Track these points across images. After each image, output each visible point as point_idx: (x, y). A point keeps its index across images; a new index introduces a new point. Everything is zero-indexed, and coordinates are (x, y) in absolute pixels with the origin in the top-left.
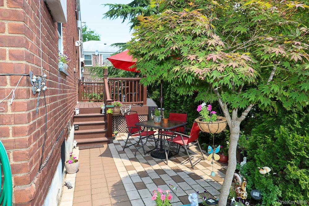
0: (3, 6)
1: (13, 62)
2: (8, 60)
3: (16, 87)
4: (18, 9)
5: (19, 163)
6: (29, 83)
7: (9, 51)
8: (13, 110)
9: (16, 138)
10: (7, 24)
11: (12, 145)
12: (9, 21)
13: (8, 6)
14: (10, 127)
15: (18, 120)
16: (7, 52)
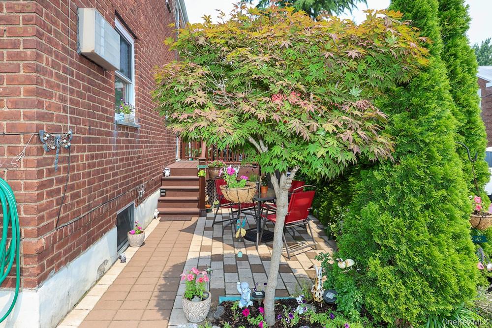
0: (19, 72)
1: (26, 122)
2: (22, 121)
3: (27, 145)
4: (31, 74)
5: (29, 216)
6: (39, 141)
7: (23, 112)
8: (25, 166)
9: (27, 192)
10: (22, 88)
11: (23, 199)
12: (24, 86)
13: (24, 72)
14: (22, 182)
15: (28, 176)
16: (22, 113)
